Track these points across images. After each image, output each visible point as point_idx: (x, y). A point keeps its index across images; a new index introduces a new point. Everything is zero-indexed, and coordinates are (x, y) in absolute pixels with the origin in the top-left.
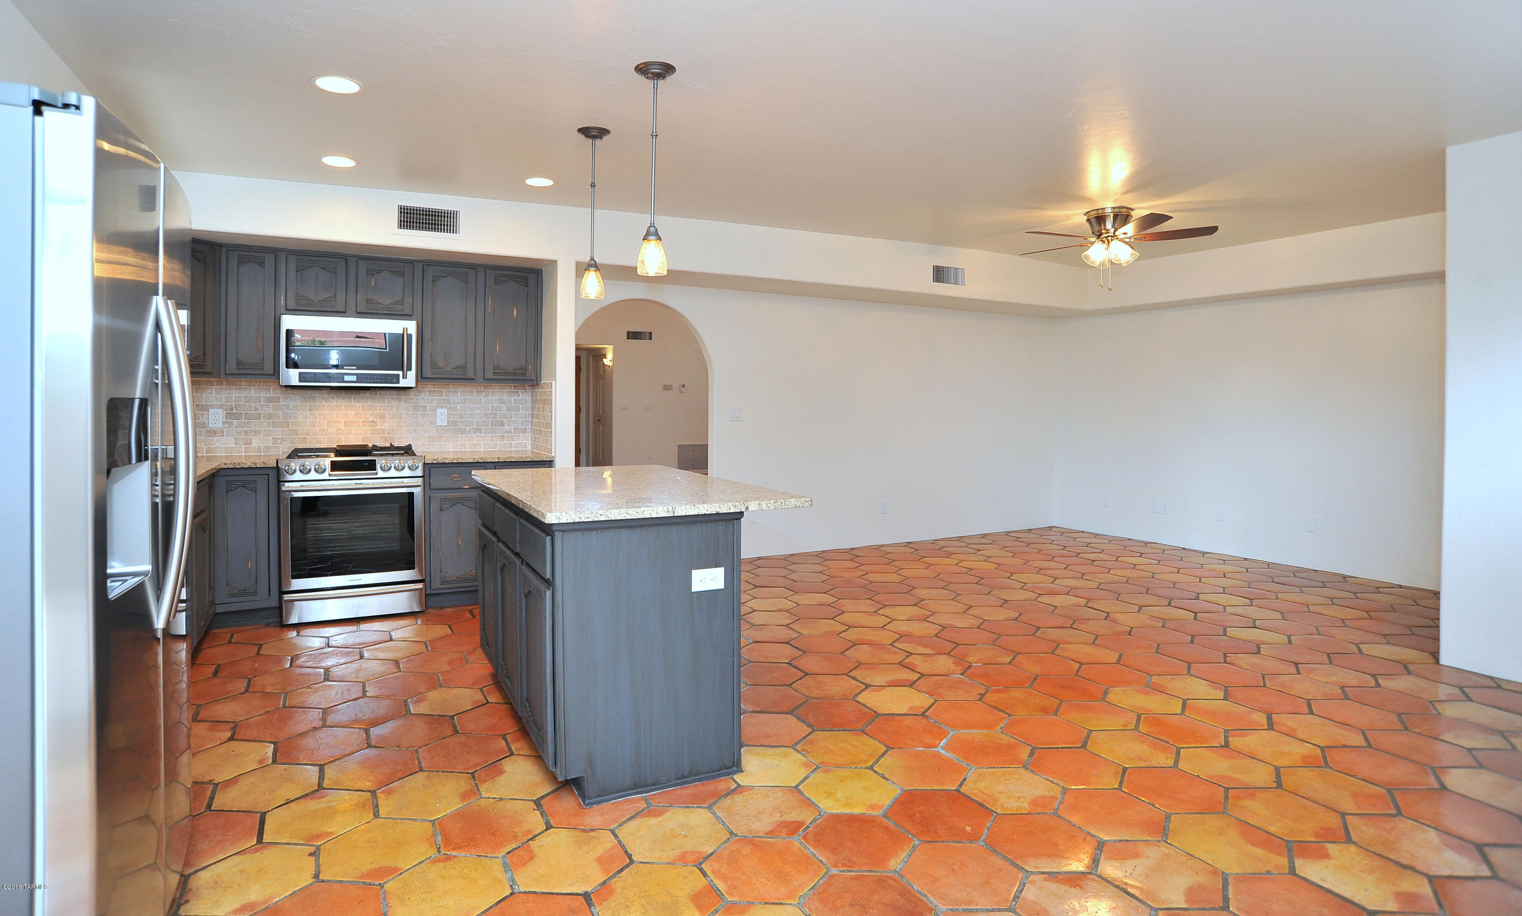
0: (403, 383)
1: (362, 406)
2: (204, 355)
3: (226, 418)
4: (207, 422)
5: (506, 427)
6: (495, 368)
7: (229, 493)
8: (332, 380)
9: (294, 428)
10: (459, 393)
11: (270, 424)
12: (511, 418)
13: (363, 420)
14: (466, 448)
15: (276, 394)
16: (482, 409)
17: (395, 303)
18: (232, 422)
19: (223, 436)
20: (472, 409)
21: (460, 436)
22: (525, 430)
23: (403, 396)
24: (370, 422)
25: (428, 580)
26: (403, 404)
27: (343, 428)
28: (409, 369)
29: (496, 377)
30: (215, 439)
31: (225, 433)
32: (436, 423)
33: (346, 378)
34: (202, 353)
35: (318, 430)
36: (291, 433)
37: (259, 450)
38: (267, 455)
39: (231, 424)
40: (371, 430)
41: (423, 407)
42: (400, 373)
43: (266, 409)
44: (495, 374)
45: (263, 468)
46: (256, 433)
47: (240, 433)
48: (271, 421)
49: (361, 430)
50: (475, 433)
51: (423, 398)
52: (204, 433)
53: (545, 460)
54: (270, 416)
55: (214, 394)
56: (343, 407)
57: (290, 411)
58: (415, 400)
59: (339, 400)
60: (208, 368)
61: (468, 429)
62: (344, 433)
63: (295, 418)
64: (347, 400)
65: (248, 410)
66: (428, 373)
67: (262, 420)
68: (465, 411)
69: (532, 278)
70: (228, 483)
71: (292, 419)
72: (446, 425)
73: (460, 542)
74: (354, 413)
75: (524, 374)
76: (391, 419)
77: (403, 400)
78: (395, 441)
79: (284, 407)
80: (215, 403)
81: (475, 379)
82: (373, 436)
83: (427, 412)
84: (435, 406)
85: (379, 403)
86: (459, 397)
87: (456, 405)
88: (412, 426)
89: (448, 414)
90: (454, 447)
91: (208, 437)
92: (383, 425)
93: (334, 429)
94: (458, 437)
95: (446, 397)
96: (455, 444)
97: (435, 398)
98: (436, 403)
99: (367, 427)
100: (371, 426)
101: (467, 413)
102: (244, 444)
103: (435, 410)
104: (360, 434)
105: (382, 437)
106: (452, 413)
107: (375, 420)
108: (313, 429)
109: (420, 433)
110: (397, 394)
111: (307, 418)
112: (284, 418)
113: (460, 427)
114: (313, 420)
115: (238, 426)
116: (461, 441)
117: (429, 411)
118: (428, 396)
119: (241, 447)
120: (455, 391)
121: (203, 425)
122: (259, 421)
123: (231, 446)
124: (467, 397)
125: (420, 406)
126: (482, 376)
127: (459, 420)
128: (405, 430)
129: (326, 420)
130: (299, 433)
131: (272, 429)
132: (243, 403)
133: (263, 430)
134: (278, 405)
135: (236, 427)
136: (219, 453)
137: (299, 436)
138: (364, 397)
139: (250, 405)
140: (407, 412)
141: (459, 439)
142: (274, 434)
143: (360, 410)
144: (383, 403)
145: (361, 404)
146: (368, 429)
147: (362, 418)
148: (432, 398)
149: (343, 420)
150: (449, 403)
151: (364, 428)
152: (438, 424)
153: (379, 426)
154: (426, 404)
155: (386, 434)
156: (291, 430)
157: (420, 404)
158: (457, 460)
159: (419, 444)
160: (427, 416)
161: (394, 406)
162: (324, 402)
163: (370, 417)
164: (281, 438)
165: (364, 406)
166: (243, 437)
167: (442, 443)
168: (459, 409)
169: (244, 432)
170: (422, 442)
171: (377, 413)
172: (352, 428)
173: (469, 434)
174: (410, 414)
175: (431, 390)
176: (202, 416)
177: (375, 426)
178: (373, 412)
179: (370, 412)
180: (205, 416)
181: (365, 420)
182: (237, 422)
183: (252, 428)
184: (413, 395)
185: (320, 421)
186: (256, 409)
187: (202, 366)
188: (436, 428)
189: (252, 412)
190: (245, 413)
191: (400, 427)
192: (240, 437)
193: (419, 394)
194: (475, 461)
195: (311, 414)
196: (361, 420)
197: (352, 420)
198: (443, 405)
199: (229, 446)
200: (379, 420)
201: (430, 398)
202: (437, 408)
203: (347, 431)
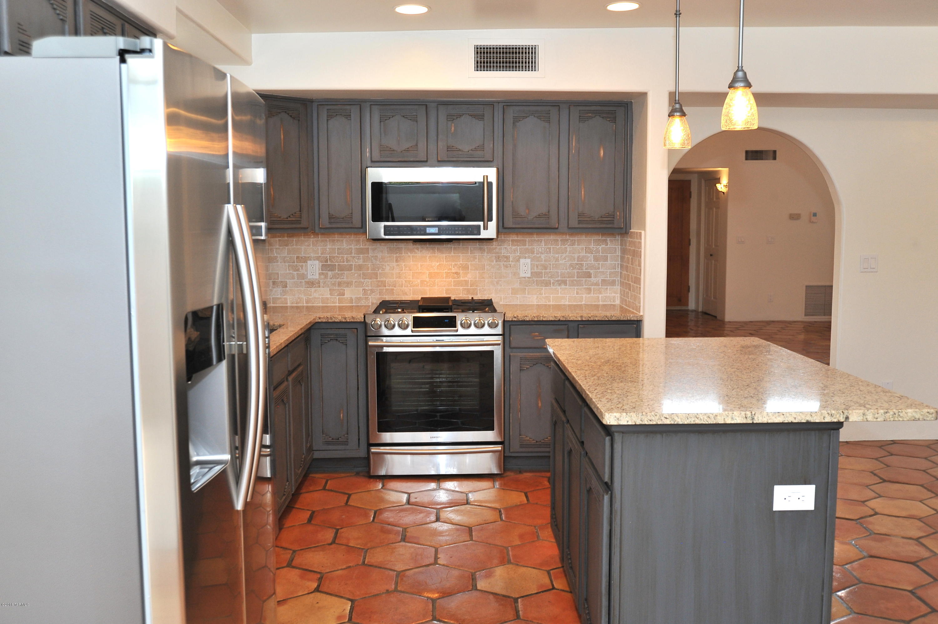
0: (484, 234)
1: (446, 256)
2: (300, 211)
3: (322, 270)
4: (306, 273)
5: (593, 279)
6: (579, 215)
7: (323, 346)
8: (415, 233)
9: (382, 279)
10: (543, 242)
11: (360, 275)
12: (599, 268)
13: (446, 271)
14: (549, 301)
15: (365, 245)
16: (567, 259)
17: (476, 149)
18: (327, 274)
19: (319, 287)
20: (557, 260)
21: (544, 288)
22: (613, 283)
23: (485, 246)
24: (453, 273)
25: (506, 443)
26: (486, 254)
27: (428, 280)
28: (490, 219)
29: (581, 226)
30: (313, 289)
31: (322, 284)
32: (519, 274)
33: (429, 230)
34: (298, 210)
35: (404, 282)
36: (380, 284)
37: (351, 299)
38: (358, 306)
39: (326, 276)
40: (454, 281)
41: (507, 258)
42: (481, 223)
43: (357, 260)
44: (580, 222)
45: (351, 322)
46: (348, 284)
47: (334, 284)
48: (361, 272)
49: (445, 281)
50: (560, 285)
51: (506, 248)
52: (304, 284)
53: (633, 319)
54: (360, 267)
55: (311, 247)
56: (428, 258)
57: (378, 262)
58: (497, 250)
59: (424, 251)
60: (304, 224)
61: (552, 281)
62: (428, 284)
63: (383, 270)
65: (340, 262)
66: (509, 223)
67: (353, 271)
68: (550, 261)
69: (620, 112)
70: (322, 335)
71: (380, 270)
72: (529, 276)
73: (540, 405)
74: (438, 264)
75: (612, 222)
76: (474, 270)
77: (486, 250)
78: (478, 293)
79: (373, 259)
80: (312, 255)
81: (559, 228)
82: (456, 288)
83: (510, 263)
84: (518, 256)
85: (462, 254)
86: (543, 246)
87: (539, 255)
88: (495, 278)
89: (531, 264)
90: (538, 301)
91: (307, 287)
92: (466, 277)
93: (419, 281)
94: (542, 289)
95: (530, 246)
96: (539, 297)
97: (519, 247)
98: (519, 252)
99: (451, 279)
100: (455, 278)
101: (552, 263)
102: (338, 295)
103: (518, 261)
104: (444, 286)
105: (465, 289)
106: (536, 263)
107: (459, 271)
108: (400, 280)
109: (501, 286)
110: (478, 246)
111: (394, 269)
112: (373, 269)
113: (543, 279)
114: (400, 271)
115: (332, 277)
116: (545, 294)
117: (512, 261)
118: (509, 247)
119: (335, 298)
120: (539, 240)
121: (303, 276)
122: (350, 272)
123: (327, 296)
124: (552, 247)
125: (503, 256)
126: (566, 225)
127: (543, 271)
128: (486, 282)
129: (411, 272)
130: (387, 284)
131: (363, 280)
132: (336, 255)
133: (354, 281)
134: (368, 256)
135: (331, 279)
136: (317, 304)
137: (387, 288)
138: (447, 247)
139: (342, 257)
140: (490, 263)
141: (543, 291)
142: (364, 285)
143: (444, 261)
144: (466, 254)
145: (444, 255)
146: (451, 280)
147: (445, 270)
148: (515, 247)
149: (428, 272)
150: (533, 253)
151: (447, 280)
152: (521, 276)
153: (462, 278)
154: (509, 254)
155: (469, 286)
156: (379, 281)
157: (503, 254)
158: (538, 318)
159: (502, 296)
160: (510, 267)
161: (477, 257)
162: (409, 253)
163: (453, 269)
164: (370, 288)
165: (448, 257)
166: (337, 288)
167: (525, 296)
168: (543, 260)
169: (338, 283)
170: (505, 294)
171: (461, 264)
172: (436, 280)
173: (553, 286)
174: (493, 264)
175: (514, 240)
176: (302, 268)
177: (458, 278)
178: (456, 263)
179: (453, 263)
180: (304, 268)
181: (449, 271)
182: (332, 273)
183: (345, 280)
184: (494, 246)
185: (405, 273)
186: (348, 261)
187: (299, 222)
188: (519, 280)
189: (344, 263)
190: (338, 265)
191: (483, 279)
192: (334, 288)
193: (500, 245)
194: (556, 320)
195: (398, 265)
196: (444, 272)
197: (436, 271)
198: (527, 255)
199: (325, 296)
200: (462, 271)
201: (514, 247)
202: (520, 258)
203: (431, 282)
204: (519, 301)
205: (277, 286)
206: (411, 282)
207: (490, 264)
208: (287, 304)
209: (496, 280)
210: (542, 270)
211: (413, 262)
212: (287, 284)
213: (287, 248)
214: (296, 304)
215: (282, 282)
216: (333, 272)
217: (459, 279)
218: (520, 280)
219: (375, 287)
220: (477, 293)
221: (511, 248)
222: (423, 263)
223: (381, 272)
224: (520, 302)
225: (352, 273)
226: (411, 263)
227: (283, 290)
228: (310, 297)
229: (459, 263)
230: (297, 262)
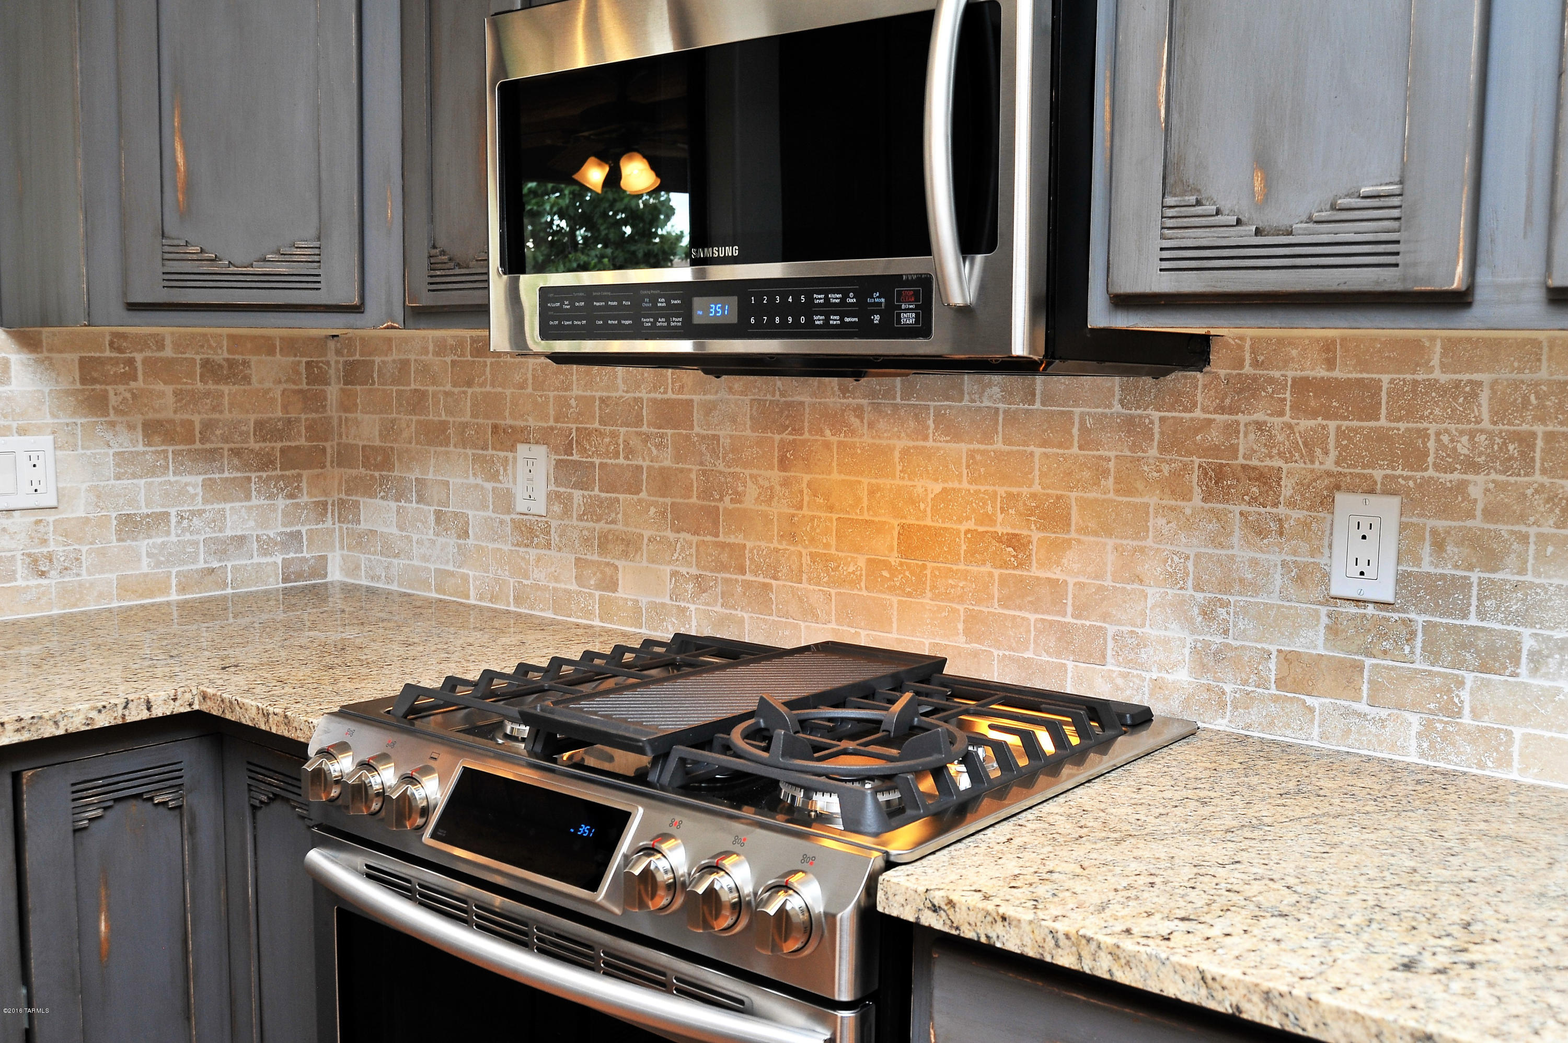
1: (971, 455)
3: (556, 483)
4: (514, 489)
7: (260, 814)
9: (732, 539)
11: (664, 515)
13: (971, 525)
18: (570, 497)
19: (548, 546)
21: (1469, 678)
23: (1154, 410)
24: (999, 539)
26: (1153, 452)
27: (894, 559)
30: (533, 553)
31: (554, 536)
32: (1326, 578)
39: (567, 507)
43: (655, 452)
46: (629, 546)
47: (588, 542)
48: (668, 500)
51: (1260, 426)
52: (509, 530)
54: (664, 482)
55: (530, 390)
57: (721, 465)
59: (882, 424)
61: (1528, 644)
63: (738, 497)
64: (912, 424)
65: (607, 454)
67: (643, 495)
68: (1522, 518)
71: (727, 499)
72: (1388, 595)
74: (937, 488)
76: (1096, 534)
77: (1156, 430)
78: (1109, 653)
79: (704, 447)
80: (532, 422)
81: (1481, 295)
82: (1012, 613)
83: (1281, 510)
84: (1329, 474)
85: (1044, 444)
86: (1486, 424)
87: (1456, 476)
88: (1198, 588)
89: (1403, 527)
90: (1432, 746)
91: (517, 545)
92: (1058, 564)
93: (862, 561)
94: (1461, 683)
95: (1399, 419)
96: (1440, 726)
97: (1332, 425)
98: (1333, 454)
99: (988, 568)
100: (1005, 565)
101: (1532, 531)
102: (598, 587)
103: (1326, 502)
104: (961, 599)
105: (1051, 623)
106: (1432, 523)
107: (1025, 532)
108: (792, 548)
109: (1226, 632)
110: (1117, 408)
111: (772, 497)
112: (706, 494)
113: (1473, 621)
114: (792, 511)
115: (584, 514)
116: (1475, 715)
117: (1292, 504)
118: (1277, 420)
119: (590, 595)
120: (1457, 384)
121: (505, 501)
122: (635, 497)
123: (568, 587)
124: (1539, 429)
125: (1244, 467)
126: (1534, 276)
127: (1474, 576)
128: (1150, 602)
129: (835, 516)
130: (748, 563)
131: (671, 535)
132: (596, 425)
133: (647, 534)
134: (688, 437)
135: (580, 518)
136: (542, 610)
137: (749, 577)
138: (979, 409)
139: (614, 435)
140: (1173, 503)
141: (1465, 695)
142: (676, 555)
143: (960, 476)
144: (1060, 445)
145: (964, 447)
146: (991, 575)
147: (968, 518)
148: (1312, 423)
149: (895, 522)
150: (1416, 458)
151: (974, 569)
152: (1337, 589)
153: (1041, 565)
154: (1277, 463)
155: (1069, 610)
156: (723, 546)
157: (1241, 461)
158: (1080, 957)
159: (1228, 688)
160: (1281, 534)
161: (1111, 465)
162: (828, 432)
163: (1000, 517)
164: (694, 571)
165: (978, 457)
166: (596, 557)
167: (1355, 706)
168: (1480, 506)
169: (599, 538)
170: (1245, 682)
171: (1034, 496)
172: (930, 565)
173: (1534, 671)
174: (1188, 511)
175: (1306, 379)
176: (505, 470)
177: (1020, 565)
178: (1015, 490)
179: (1001, 491)
180: (510, 468)
181: (981, 529)
182: (584, 496)
183: (620, 527)
184: (1198, 414)
185: (812, 518)
186: (630, 452)
187: (312, 281)
188: (1324, 610)
189: (617, 461)
190: (601, 464)
191: (1136, 586)
192: (589, 557)
193: (1232, 410)
194: (1212, 1005)
195: (785, 483)
196: (963, 527)
197: (929, 522)
198: (1378, 474)
199: (563, 586)
200: (1041, 535)
201: (1305, 424)
202: (1338, 488)
203: (907, 573)
204: (1316, 732)
205: (446, 530)
206: (832, 565)
207: (1172, 509)
208: (468, 597)
209: (1199, 596)
210: (1471, 568)
211: (840, 472)
212: (467, 523)
213: (470, 391)
214: (491, 601)
215: (456, 514)
216: (586, 493)
217: (1025, 573)
218: (1329, 616)
219: (712, 571)
220: (1104, 657)
221: (1290, 427)
222: (881, 481)
223: (731, 506)
224: (1323, 736)
225: (640, 501)
226: (835, 476)
227: (459, 546)
228: (525, 582)
229: (1025, 490)
230: (494, 448)
